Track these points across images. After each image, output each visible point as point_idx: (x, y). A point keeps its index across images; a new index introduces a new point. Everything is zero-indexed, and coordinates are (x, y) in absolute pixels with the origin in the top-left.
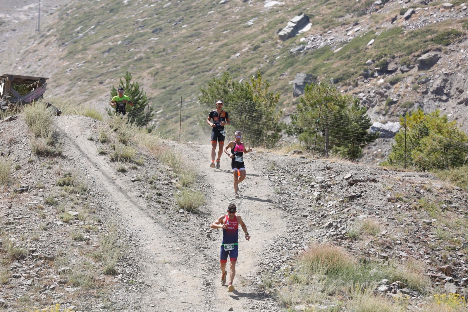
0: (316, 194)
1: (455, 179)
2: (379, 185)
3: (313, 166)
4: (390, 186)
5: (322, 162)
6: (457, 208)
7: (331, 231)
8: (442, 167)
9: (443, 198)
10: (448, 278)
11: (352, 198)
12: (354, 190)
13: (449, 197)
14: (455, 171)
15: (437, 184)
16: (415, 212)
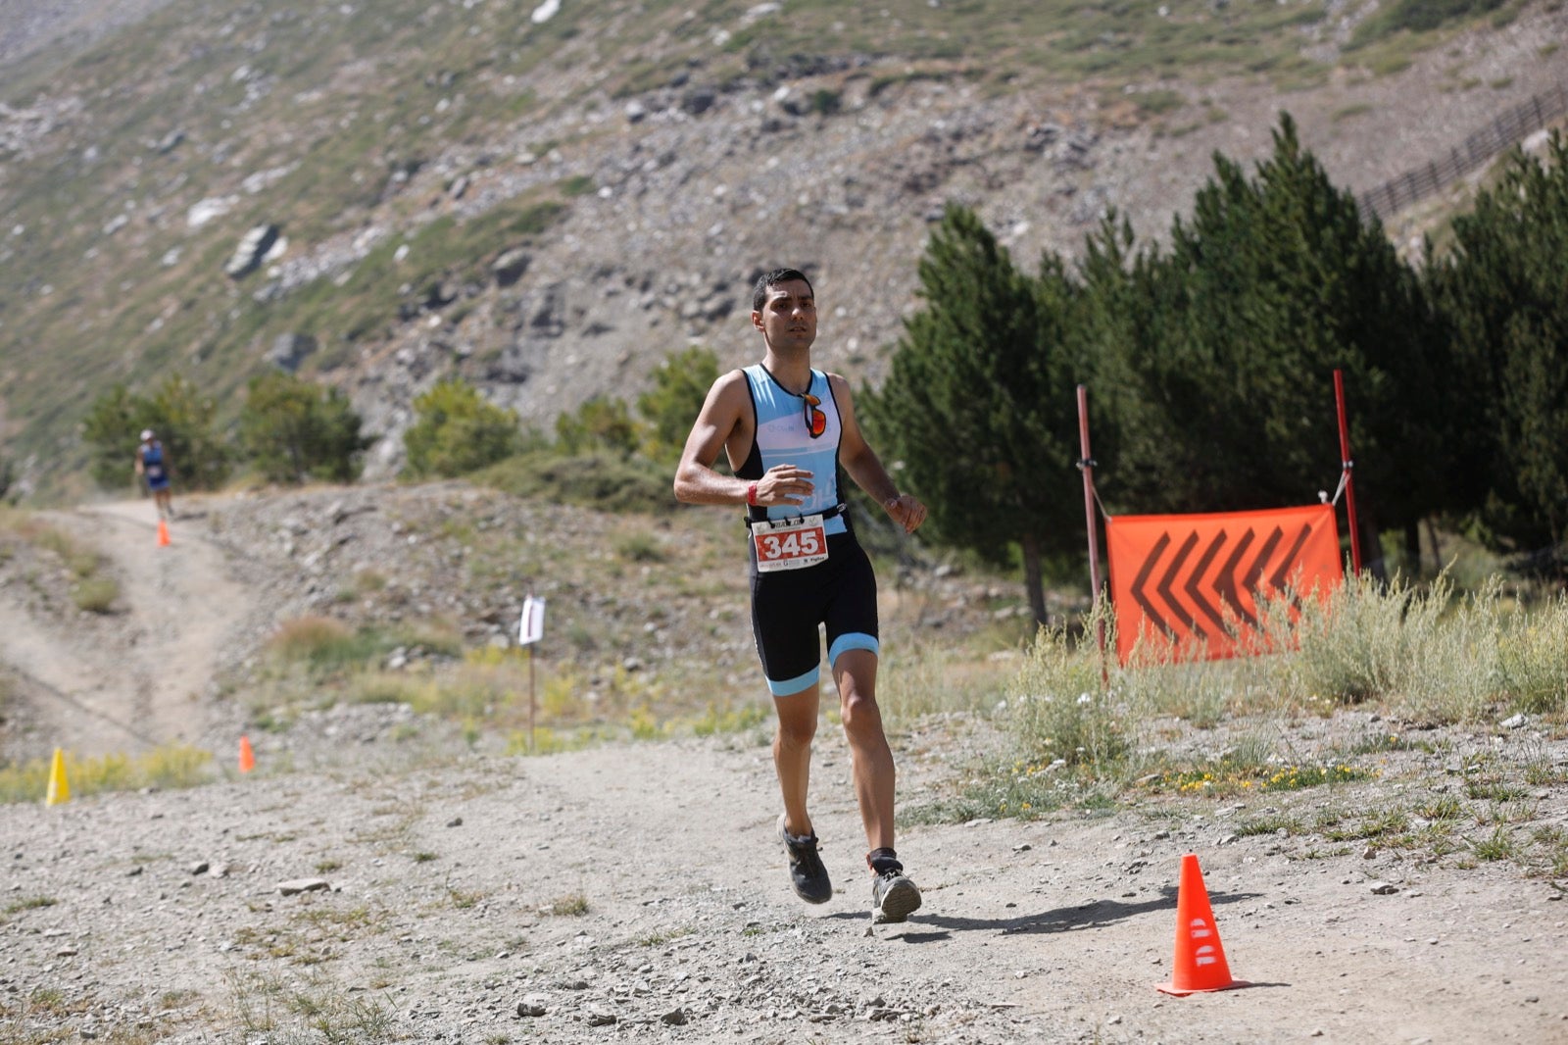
0: (288, 547)
1: (497, 482)
2: (380, 515)
3: (278, 506)
4: (397, 512)
5: (292, 496)
6: (502, 526)
7: (315, 597)
8: (470, 467)
9: (481, 514)
10: (494, 628)
11: (343, 542)
12: (343, 531)
13: (489, 511)
14: (496, 470)
15: (470, 495)
16: (438, 544)
